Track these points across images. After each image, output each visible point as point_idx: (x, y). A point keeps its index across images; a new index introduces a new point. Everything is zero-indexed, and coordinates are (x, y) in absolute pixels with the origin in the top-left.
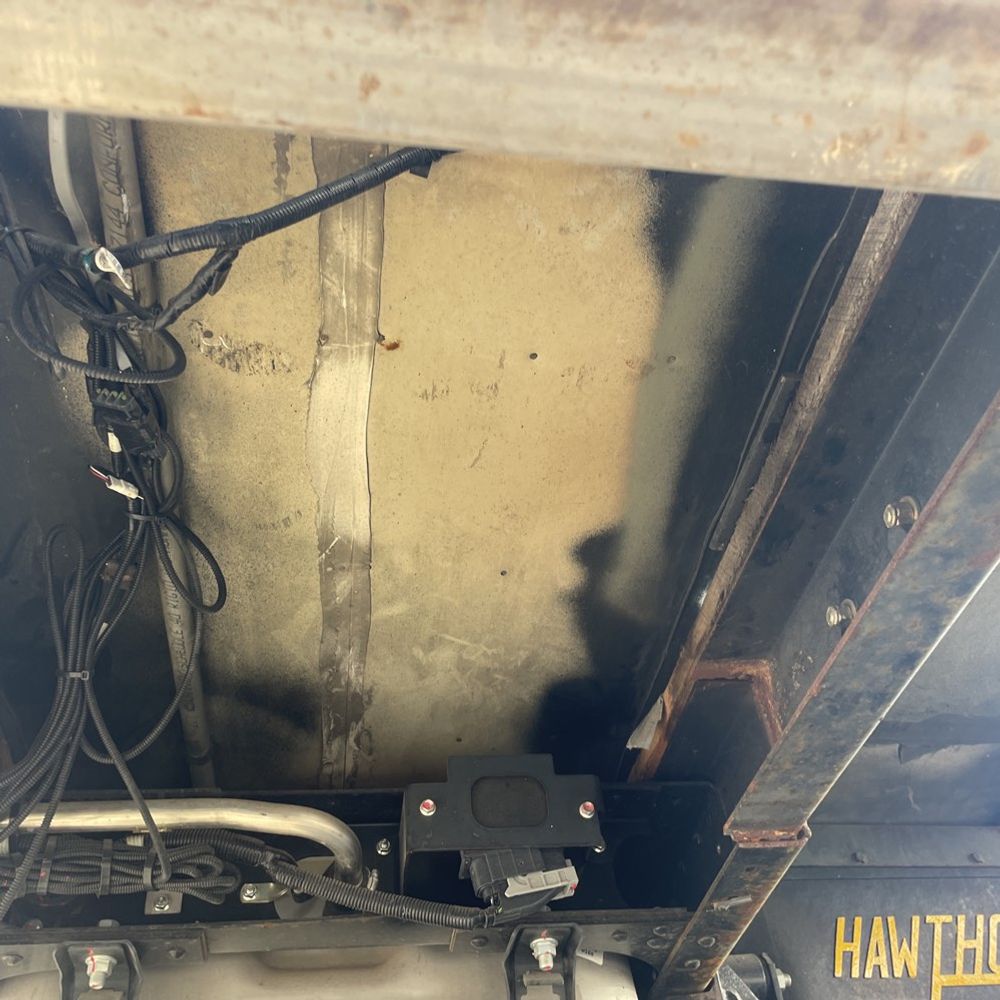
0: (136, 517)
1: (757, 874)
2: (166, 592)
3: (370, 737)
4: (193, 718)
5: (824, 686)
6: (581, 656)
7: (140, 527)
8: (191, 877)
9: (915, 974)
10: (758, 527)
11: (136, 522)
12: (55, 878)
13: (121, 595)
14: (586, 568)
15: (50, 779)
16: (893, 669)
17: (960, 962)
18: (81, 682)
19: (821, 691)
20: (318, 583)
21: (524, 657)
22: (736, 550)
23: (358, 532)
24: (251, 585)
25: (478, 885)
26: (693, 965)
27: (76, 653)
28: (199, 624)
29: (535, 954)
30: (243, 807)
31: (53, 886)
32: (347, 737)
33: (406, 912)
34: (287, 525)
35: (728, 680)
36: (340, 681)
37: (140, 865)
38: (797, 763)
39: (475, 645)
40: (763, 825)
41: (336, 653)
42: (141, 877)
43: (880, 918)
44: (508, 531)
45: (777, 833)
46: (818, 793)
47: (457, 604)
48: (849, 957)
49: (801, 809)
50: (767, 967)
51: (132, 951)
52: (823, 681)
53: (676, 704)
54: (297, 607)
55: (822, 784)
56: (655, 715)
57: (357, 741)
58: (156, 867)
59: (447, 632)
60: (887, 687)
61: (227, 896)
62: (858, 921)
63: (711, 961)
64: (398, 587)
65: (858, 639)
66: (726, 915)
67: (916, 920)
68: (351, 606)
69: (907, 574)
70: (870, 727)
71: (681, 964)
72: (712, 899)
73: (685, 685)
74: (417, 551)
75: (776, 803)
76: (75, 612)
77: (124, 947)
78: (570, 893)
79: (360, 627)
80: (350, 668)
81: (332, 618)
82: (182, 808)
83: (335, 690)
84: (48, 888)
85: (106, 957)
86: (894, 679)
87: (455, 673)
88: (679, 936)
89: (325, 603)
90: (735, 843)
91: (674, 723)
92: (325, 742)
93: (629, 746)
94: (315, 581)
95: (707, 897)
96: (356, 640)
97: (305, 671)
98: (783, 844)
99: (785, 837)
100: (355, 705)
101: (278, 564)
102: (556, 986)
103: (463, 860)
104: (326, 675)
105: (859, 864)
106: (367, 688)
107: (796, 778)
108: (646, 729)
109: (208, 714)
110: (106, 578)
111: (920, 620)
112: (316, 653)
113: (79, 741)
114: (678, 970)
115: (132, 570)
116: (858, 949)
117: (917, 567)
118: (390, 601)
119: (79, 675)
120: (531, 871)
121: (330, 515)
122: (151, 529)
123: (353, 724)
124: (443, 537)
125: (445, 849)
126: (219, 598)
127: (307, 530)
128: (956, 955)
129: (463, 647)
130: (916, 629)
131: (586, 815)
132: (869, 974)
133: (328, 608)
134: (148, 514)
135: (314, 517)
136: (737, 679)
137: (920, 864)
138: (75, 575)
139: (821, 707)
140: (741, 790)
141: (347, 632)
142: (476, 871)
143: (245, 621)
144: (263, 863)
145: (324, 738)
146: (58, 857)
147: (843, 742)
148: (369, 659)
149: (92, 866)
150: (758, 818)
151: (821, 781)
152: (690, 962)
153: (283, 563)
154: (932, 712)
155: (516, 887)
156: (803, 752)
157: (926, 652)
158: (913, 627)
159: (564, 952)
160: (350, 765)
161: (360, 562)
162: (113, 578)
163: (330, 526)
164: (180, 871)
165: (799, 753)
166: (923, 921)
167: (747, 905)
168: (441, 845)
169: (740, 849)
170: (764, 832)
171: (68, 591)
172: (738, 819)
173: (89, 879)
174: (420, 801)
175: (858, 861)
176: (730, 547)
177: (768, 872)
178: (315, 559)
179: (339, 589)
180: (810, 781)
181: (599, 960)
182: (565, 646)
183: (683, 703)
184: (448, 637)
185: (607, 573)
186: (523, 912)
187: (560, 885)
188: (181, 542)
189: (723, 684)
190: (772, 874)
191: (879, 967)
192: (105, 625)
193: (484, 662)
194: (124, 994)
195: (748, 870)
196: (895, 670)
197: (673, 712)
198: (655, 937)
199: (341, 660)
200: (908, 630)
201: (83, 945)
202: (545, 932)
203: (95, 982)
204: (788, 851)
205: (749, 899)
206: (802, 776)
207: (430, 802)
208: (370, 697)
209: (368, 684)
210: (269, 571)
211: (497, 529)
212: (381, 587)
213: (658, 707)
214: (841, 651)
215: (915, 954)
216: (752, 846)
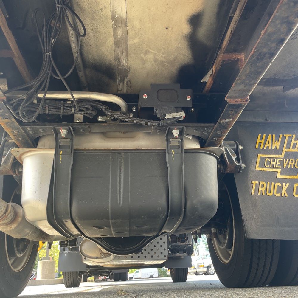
0: (58, 5)
1: (233, 112)
2: (69, 33)
3: (130, 82)
4: (81, 74)
5: (256, 51)
6: (190, 57)
7: (60, 9)
8: (84, 111)
9: (278, 148)
10: (243, 6)
11: (58, 7)
12: (50, 109)
13: (57, 30)
14: (192, 26)
15: (45, 82)
16: (276, 44)
17: (291, 146)
18: (49, 56)
19: (255, 52)
20: (112, 31)
21: (173, 57)
22: (236, 16)
23: (123, 14)
24: (93, 32)
25: (158, 116)
26: (215, 139)
27: (47, 48)
28: (79, 40)
29: (173, 134)
30: (96, 94)
31: (49, 111)
32: (124, 82)
33: (140, 122)
34: (102, 11)
35: (231, 60)
36: (121, 65)
37: (71, 107)
38: (246, 77)
39: (159, 53)
40: (236, 97)
41: (119, 55)
42: (71, 110)
43: (271, 135)
44: (168, 13)
45: (240, 100)
46: (252, 87)
47: (153, 39)
48: (260, 144)
49: (247, 92)
50: (237, 144)
51: (71, 128)
52: (255, 49)
53: (216, 69)
54: (107, 39)
55: (253, 84)
56: (210, 73)
57: (127, 83)
58: (75, 108)
59: (151, 49)
60: (274, 51)
61: (94, 116)
62: (264, 135)
63: (220, 138)
64: (135, 33)
65: (266, 34)
66: (225, 124)
67: (281, 135)
68: (122, 39)
69: (283, 9)
70: (269, 65)
71: (212, 139)
72: (220, 120)
73: (219, 62)
74: (141, 21)
75: (240, 90)
76: (45, 36)
77: (69, 127)
78: (183, 119)
79: (125, 47)
80: (123, 60)
81: (117, 44)
82: (80, 94)
83: (119, 67)
84: (48, 112)
85: (65, 130)
86: (277, 48)
87: (153, 62)
88: (212, 131)
89: (115, 39)
90: (228, 102)
91: (215, 75)
92: (118, 84)
93: (202, 81)
94: (111, 30)
95: (219, 119)
96: (124, 51)
97: (111, 61)
98: (241, 103)
99: (242, 101)
100: (125, 72)
101: (100, 24)
102: (178, 142)
103: (155, 110)
104: (117, 62)
105: (267, 121)
106: (129, 67)
107: (246, 82)
108: (207, 76)
109: (85, 74)
110: (52, 25)
111: (285, 27)
112: (114, 55)
113: (51, 72)
114: (212, 141)
115: (59, 23)
116: (263, 142)
117: (286, 7)
118: (133, 38)
119: (48, 54)
120: (173, 112)
121: (114, 7)
122: (63, 9)
123: (125, 78)
124: (148, 15)
125: (150, 107)
126: (84, 33)
127: (107, 12)
128: (291, 144)
129: (155, 54)
130: (284, 30)
131: (188, 99)
132: (265, 148)
133: (116, 40)
134: (61, 5)
135: (109, 8)
136: (234, 60)
137: (285, 122)
138: (43, 25)
139: (254, 58)
140: (230, 86)
141: (122, 48)
142: (158, 113)
143: (93, 44)
144: (103, 109)
145: (118, 82)
146: (50, 104)
147: (260, 70)
148: (128, 57)
149: (59, 107)
150: (235, 95)
151: (253, 83)
152: (214, 138)
153: (102, 24)
154: (295, 76)
155: (168, 116)
156: (249, 73)
157: (287, 38)
158: (283, 29)
159: (181, 134)
160: (125, 91)
161: (124, 24)
162: (54, 25)
163: (114, 11)
164: (82, 109)
165: (247, 74)
166: (283, 136)
167: (231, 121)
168: (149, 106)
169: (229, 104)
170: (236, 99)
171: (42, 30)
172: (229, 95)
173: (58, 110)
174: (143, 95)
175: (267, 120)
176: (235, 14)
177: (237, 111)
178: (111, 23)
179: (118, 33)
180: (250, 83)
181: (191, 138)
182: (185, 53)
183: (218, 68)
184: (151, 50)
185: (198, 28)
186: (170, 122)
187: (180, 116)
188: (72, 14)
189: (230, 61)
190: (238, 112)
191: (268, 146)
192: (53, 40)
193: (161, 59)
194: (70, 140)
195: (231, 111)
196: (277, 45)
197: (215, 71)
198: (205, 131)
199: (121, 58)
200: (282, 30)
201: (59, 127)
202: (176, 128)
203: (63, 136)
204: (243, 105)
205: (231, 120)
206: (248, 81)
207: (146, 95)
208: (129, 70)
209: (129, 66)
210: (98, 27)
211: (165, 12)
212: (131, 33)
213: (211, 71)
214: (261, 38)
215: (279, 143)
216: (232, 103)
